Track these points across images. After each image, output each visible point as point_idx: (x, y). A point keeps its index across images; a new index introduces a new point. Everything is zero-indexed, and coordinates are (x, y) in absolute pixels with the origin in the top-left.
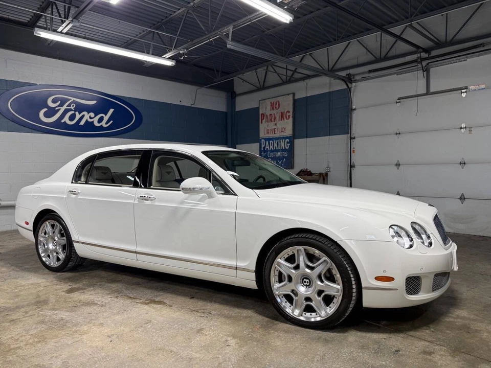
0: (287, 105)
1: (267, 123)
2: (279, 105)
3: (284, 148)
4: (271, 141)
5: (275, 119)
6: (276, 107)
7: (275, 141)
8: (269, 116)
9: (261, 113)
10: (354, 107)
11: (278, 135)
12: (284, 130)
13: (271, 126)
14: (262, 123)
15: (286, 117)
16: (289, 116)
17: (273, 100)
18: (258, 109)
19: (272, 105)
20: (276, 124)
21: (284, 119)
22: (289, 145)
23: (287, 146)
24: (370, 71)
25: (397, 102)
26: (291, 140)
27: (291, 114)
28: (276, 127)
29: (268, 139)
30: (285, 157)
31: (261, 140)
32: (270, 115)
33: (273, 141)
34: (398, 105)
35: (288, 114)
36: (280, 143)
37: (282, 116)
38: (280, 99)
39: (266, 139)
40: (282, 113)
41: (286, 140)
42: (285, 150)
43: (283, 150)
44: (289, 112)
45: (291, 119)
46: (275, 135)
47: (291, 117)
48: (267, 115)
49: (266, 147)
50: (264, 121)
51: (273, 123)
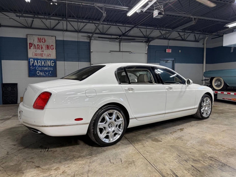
0: (51, 42)
1: (35, 50)
2: (45, 40)
3: (50, 65)
4: (39, 61)
5: (42, 48)
6: (42, 42)
7: (42, 61)
8: (36, 46)
9: (29, 42)
10: (92, 51)
11: (44, 57)
12: (49, 55)
13: (39, 51)
14: (30, 48)
15: (51, 48)
16: (53, 48)
17: (39, 37)
18: (26, 39)
19: (39, 40)
20: (43, 51)
21: (49, 49)
22: (53, 64)
23: (52, 65)
24: (99, 37)
25: (109, 52)
26: (55, 61)
27: (54, 47)
28: (42, 53)
29: (36, 59)
30: (50, 71)
31: (30, 59)
32: (38, 45)
33: (41, 61)
34: (110, 53)
35: (52, 47)
36: (47, 62)
37: (48, 47)
38: (46, 37)
39: (34, 59)
40: (47, 45)
41: (52, 61)
42: (51, 66)
43: (49, 66)
44: (53, 46)
45: (54, 50)
46: (42, 57)
47: (54, 49)
48: (35, 45)
49: (35, 64)
50: (32, 48)
51: (40, 50)
